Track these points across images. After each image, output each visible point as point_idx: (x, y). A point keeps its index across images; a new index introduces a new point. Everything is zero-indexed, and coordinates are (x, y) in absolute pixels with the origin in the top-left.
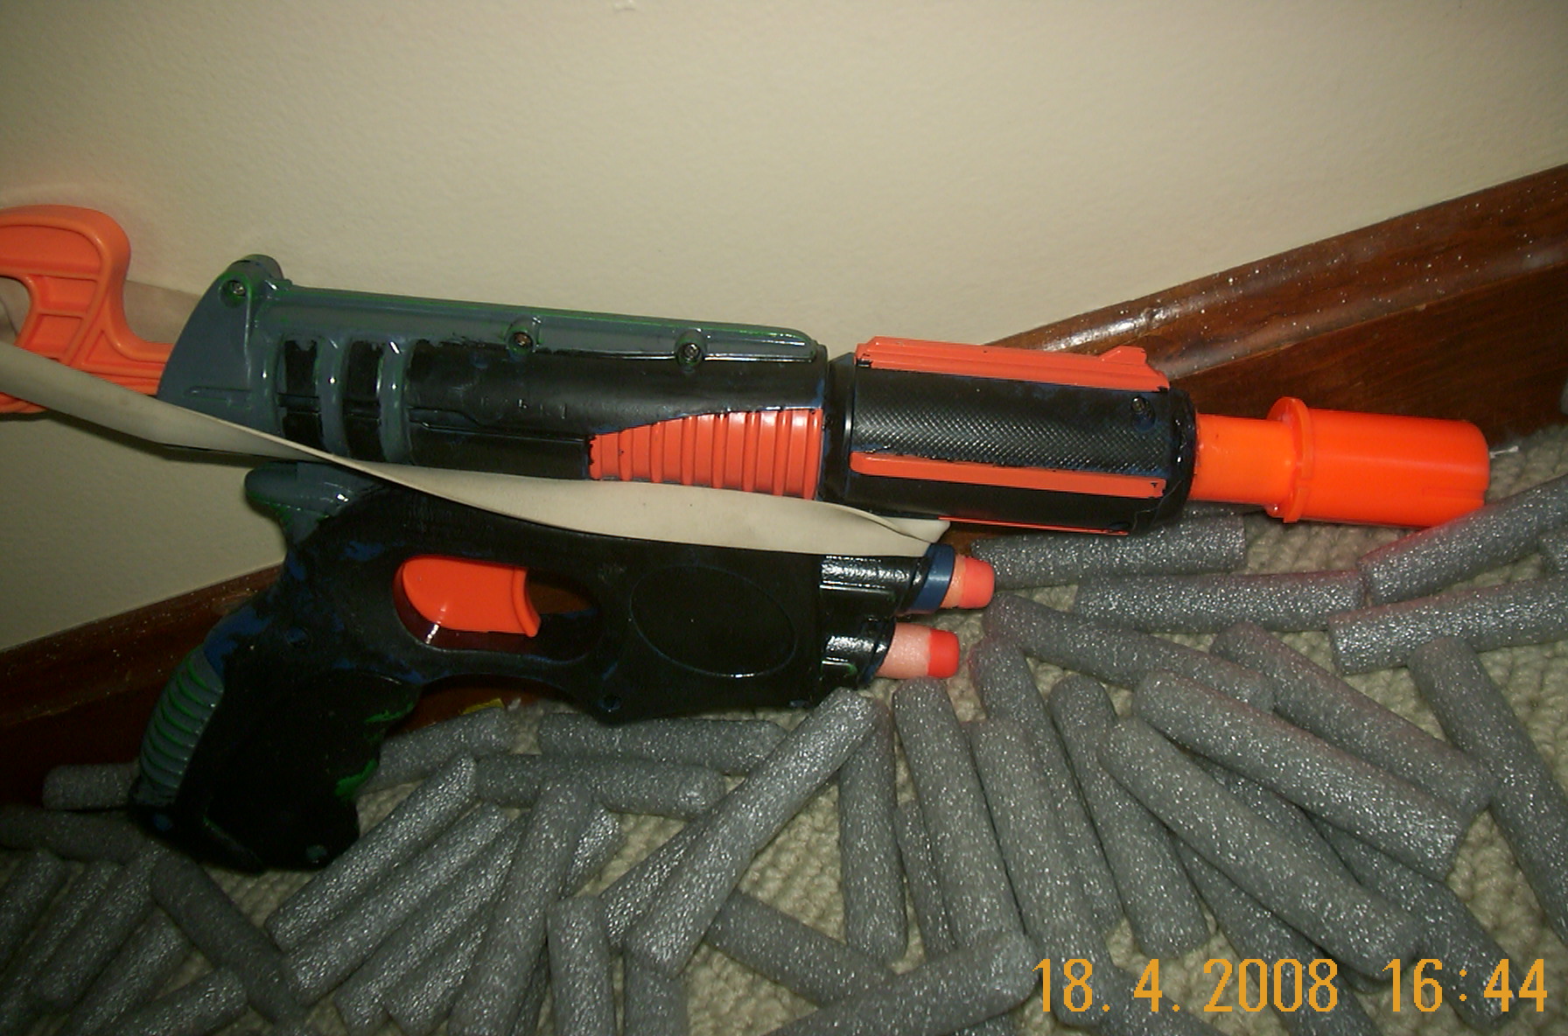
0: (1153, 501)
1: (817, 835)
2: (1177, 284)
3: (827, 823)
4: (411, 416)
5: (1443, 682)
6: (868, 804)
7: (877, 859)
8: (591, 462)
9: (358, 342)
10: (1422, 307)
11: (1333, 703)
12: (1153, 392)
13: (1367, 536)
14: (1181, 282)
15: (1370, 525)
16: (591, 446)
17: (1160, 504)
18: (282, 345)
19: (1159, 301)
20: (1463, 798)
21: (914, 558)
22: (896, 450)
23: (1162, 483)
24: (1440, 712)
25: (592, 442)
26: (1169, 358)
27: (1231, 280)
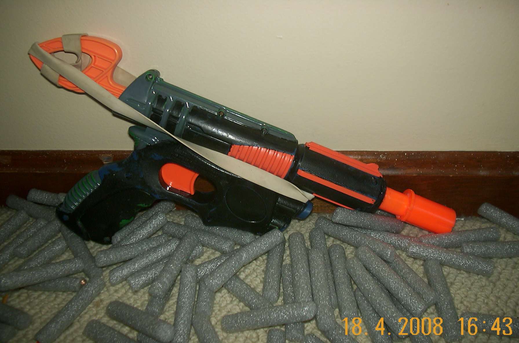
0: (371, 205)
1: (257, 267)
2: (391, 151)
3: (261, 264)
4: (186, 124)
5: (431, 271)
6: (275, 261)
7: (275, 276)
8: (230, 151)
9: (178, 101)
10: (451, 176)
11: (403, 269)
12: (378, 177)
13: (420, 230)
14: (393, 150)
15: (421, 228)
16: (232, 147)
17: (373, 206)
18: (158, 95)
19: (386, 153)
20: (430, 300)
21: (303, 203)
22: (310, 172)
23: (375, 201)
24: (429, 278)
25: (232, 146)
26: (384, 169)
27: (406, 154)
